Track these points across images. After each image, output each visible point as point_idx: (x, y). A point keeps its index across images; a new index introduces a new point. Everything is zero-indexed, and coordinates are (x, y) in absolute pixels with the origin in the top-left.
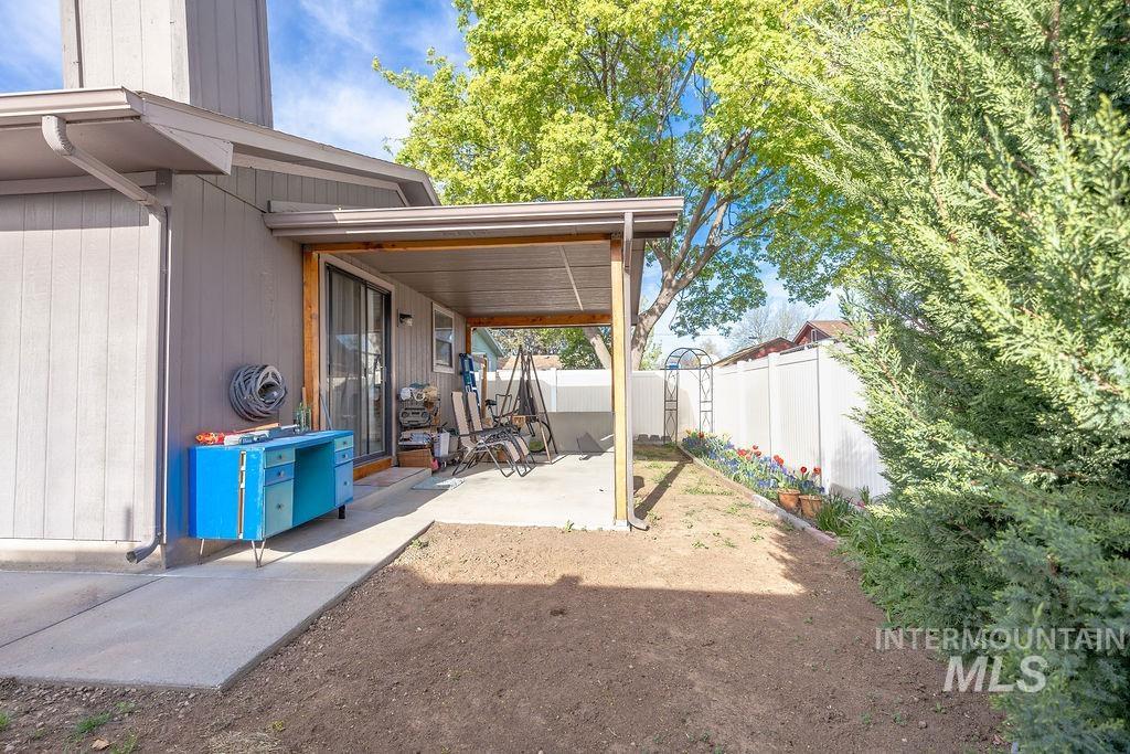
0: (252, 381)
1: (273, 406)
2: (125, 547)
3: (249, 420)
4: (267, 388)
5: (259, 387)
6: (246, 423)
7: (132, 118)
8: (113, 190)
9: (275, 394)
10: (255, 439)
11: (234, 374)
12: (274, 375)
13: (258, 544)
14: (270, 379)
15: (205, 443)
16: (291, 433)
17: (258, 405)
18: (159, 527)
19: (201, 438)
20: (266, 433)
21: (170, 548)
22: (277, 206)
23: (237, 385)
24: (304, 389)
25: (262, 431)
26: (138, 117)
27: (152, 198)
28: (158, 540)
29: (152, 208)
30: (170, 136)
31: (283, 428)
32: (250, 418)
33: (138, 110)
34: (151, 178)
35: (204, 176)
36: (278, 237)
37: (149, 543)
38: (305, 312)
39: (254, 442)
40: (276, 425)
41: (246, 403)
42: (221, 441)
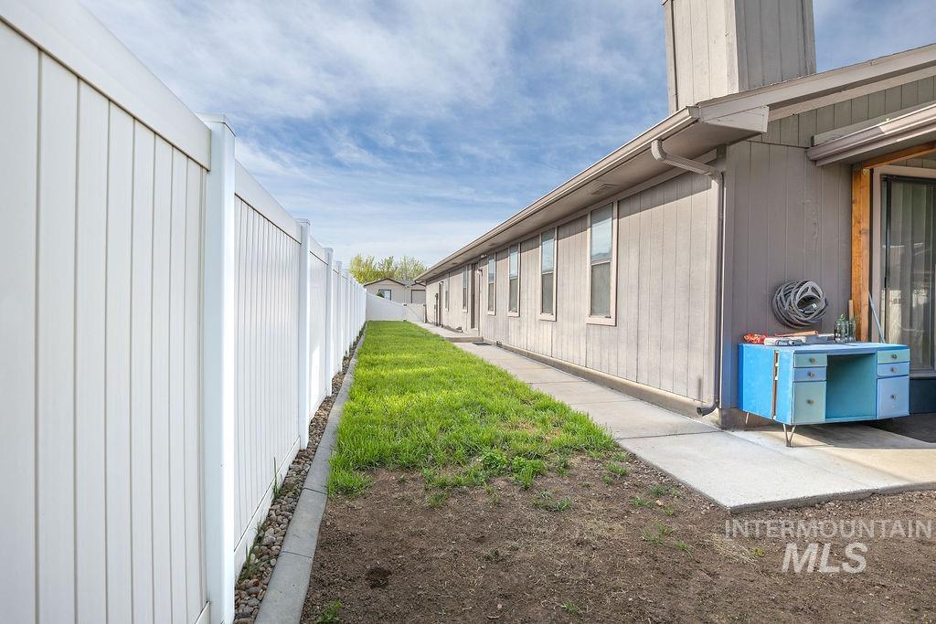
0: (792, 297)
1: (811, 317)
2: (698, 404)
3: (788, 326)
4: (806, 301)
5: (798, 299)
6: (786, 329)
7: (693, 123)
8: (689, 171)
9: (814, 306)
10: (790, 343)
11: (776, 289)
12: (814, 290)
13: (789, 428)
14: (810, 293)
15: (751, 342)
16: (830, 341)
17: (798, 315)
18: (716, 396)
19: (747, 338)
20: (803, 340)
21: (724, 413)
22: (818, 139)
23: (778, 298)
24: (851, 302)
25: (801, 336)
26: (697, 121)
27: (712, 168)
28: (717, 404)
29: (713, 176)
30: (719, 123)
31: (820, 336)
32: (790, 325)
33: (696, 116)
34: (713, 155)
35: (751, 139)
36: (823, 166)
37: (710, 404)
38: (853, 229)
39: (790, 345)
40: (813, 333)
41: (786, 312)
42: (762, 342)
